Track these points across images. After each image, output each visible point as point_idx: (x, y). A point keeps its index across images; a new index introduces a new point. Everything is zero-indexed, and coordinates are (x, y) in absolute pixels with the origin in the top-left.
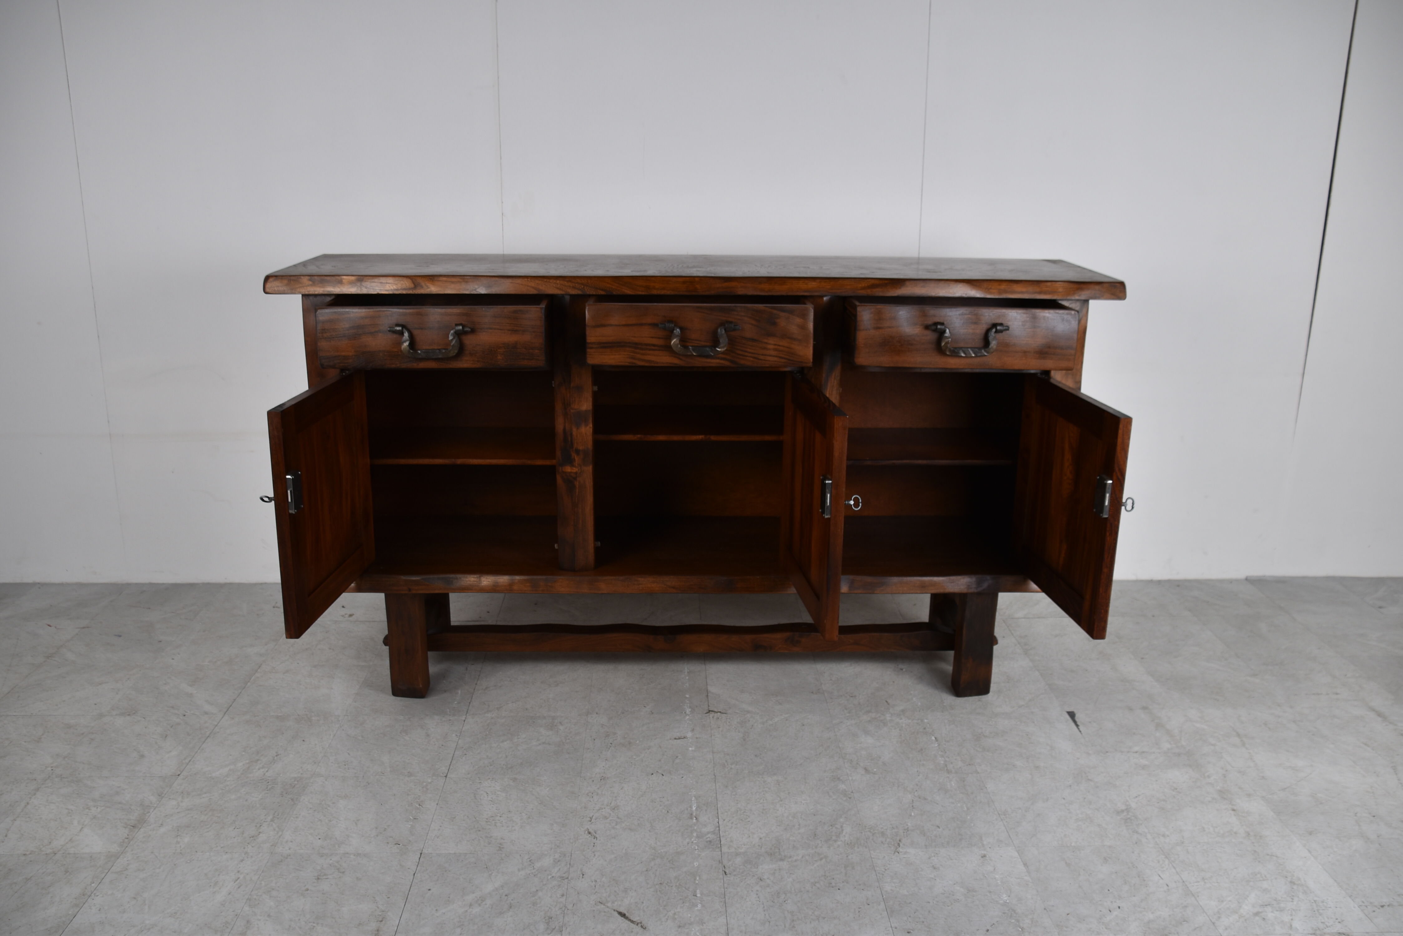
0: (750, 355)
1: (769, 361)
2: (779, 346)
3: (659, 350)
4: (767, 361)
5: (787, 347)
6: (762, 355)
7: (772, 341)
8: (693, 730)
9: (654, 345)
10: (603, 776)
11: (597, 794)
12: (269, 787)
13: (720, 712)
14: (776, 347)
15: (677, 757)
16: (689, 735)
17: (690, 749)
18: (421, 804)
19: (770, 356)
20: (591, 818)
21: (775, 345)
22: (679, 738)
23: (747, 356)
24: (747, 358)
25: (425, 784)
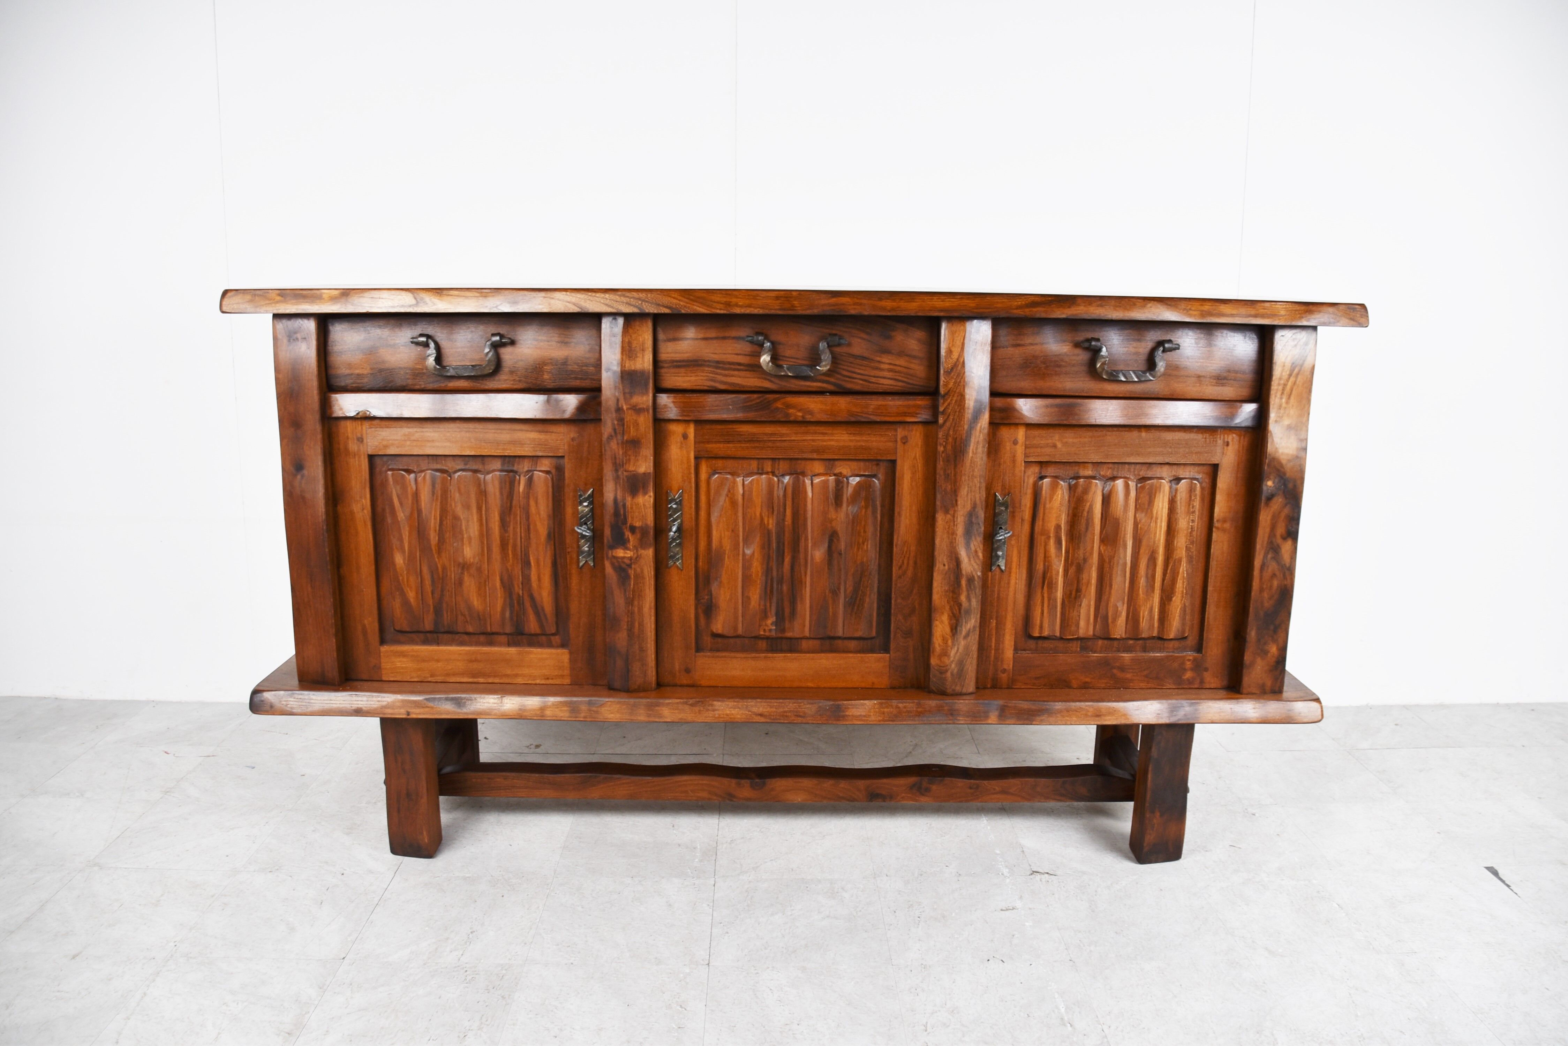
0: (859, 376)
1: (883, 384)
2: (895, 365)
3: (746, 370)
4: (880, 384)
5: (905, 367)
6: (874, 377)
7: (886, 359)
8: (1021, 897)
9: (739, 364)
10: (922, 964)
11: (923, 991)
12: (469, 978)
13: (1048, 873)
14: (891, 367)
15: (1013, 936)
16: (1019, 904)
17: (1027, 924)
18: (683, 1006)
19: (884, 378)
20: (926, 1026)
21: (890, 364)
22: (1007, 910)
23: (856, 378)
24: (856, 380)
25: (682, 975)
